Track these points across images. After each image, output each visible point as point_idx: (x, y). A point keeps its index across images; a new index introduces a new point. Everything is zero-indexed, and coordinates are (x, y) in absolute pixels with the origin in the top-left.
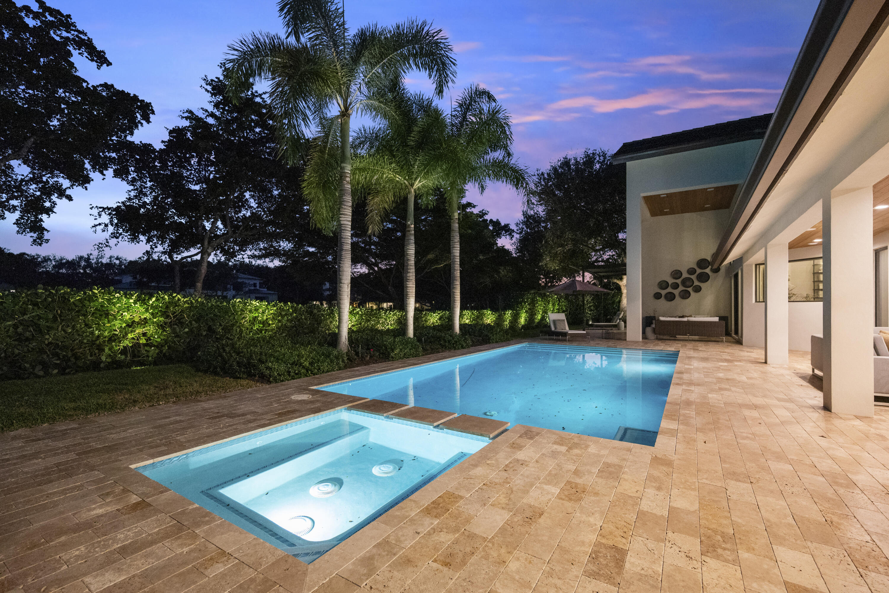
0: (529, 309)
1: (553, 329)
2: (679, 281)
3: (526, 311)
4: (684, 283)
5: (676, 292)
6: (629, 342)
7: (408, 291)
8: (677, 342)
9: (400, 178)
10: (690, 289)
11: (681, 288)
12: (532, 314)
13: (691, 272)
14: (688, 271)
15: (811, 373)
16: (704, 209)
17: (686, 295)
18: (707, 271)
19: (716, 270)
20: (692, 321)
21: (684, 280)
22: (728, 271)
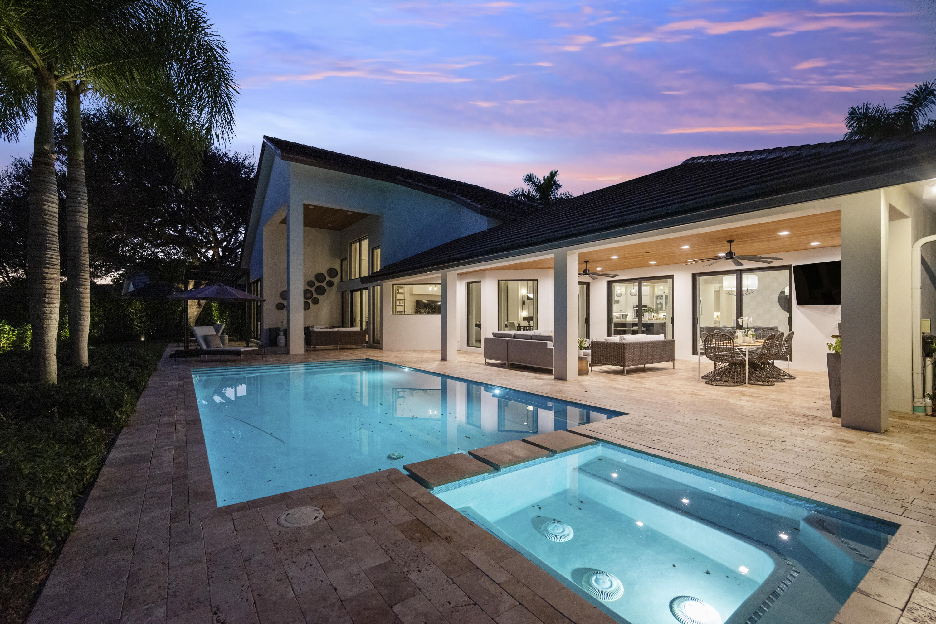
4: (304, 294)
6: (294, 355)
8: (326, 352)
10: (310, 301)
13: (310, 284)
14: (308, 283)
15: (483, 362)
16: (324, 227)
17: (306, 307)
18: (324, 284)
19: (330, 284)
20: (341, 332)
21: (306, 292)
22: (339, 286)
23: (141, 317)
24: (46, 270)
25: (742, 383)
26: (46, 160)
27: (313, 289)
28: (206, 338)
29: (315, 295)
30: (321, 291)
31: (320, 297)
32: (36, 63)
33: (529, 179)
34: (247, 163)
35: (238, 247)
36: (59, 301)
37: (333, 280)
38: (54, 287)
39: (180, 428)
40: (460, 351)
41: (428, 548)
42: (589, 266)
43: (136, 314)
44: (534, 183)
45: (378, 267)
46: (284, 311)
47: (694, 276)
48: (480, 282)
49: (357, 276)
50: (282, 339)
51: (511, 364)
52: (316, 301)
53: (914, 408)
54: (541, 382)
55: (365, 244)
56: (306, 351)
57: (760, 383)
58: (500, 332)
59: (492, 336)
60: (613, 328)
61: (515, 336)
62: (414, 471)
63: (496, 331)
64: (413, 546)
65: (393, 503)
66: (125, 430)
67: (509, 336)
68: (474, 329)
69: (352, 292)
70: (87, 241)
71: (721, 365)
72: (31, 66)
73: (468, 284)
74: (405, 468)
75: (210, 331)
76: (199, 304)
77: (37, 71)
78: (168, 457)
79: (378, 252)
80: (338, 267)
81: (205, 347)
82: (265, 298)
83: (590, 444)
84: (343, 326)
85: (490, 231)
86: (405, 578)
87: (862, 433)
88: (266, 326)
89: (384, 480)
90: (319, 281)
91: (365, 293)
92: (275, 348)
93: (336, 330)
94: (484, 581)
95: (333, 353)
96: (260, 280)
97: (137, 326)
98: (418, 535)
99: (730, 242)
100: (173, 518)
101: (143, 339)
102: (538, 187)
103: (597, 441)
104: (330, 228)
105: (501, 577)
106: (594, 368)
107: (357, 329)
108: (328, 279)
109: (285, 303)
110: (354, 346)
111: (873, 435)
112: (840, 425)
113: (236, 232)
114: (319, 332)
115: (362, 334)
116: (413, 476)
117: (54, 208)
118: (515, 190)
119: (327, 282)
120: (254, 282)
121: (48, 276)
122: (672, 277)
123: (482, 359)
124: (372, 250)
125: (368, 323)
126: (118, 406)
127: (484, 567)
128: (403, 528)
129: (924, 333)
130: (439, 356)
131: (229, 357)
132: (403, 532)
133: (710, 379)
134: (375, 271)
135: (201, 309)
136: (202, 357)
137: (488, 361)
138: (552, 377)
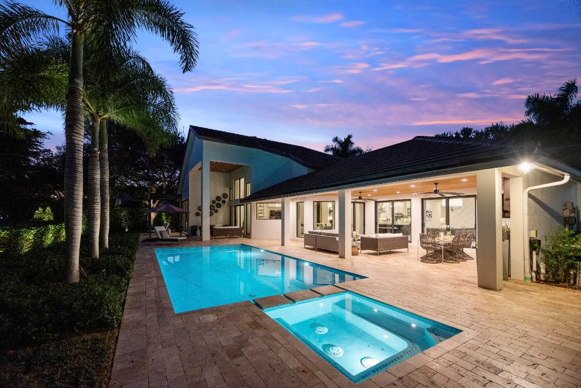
6: (204, 242)
8: (222, 240)
10: (213, 211)
13: (213, 202)
14: (212, 201)
15: (303, 247)
16: (222, 171)
17: (211, 214)
18: (220, 202)
19: (224, 202)
20: (229, 229)
21: (211, 206)
22: (229, 204)
23: (126, 218)
24: (95, 205)
25: (441, 261)
26: (94, 155)
27: (215, 205)
28: (161, 232)
29: (216, 208)
30: (219, 206)
31: (218, 209)
32: (91, 110)
33: (336, 140)
34: (180, 136)
35: (176, 180)
36: (100, 219)
37: (225, 200)
39: (155, 280)
40: (293, 240)
41: (257, 331)
43: (124, 217)
44: (338, 142)
45: (249, 194)
46: (200, 216)
47: (422, 200)
48: (303, 202)
49: (238, 198)
50: (198, 232)
51: (318, 248)
52: (216, 211)
53: (525, 278)
54: (331, 259)
55: (242, 180)
56: (211, 239)
57: (451, 261)
58: (314, 231)
59: (308, 233)
60: (378, 228)
61: (320, 233)
62: (257, 302)
63: (312, 230)
64: (251, 330)
65: (246, 314)
66: (131, 280)
67: (316, 233)
68: (300, 227)
69: (235, 206)
71: (430, 252)
72: (89, 112)
73: (297, 203)
74: (253, 300)
75: (162, 228)
77: (92, 115)
78: (152, 292)
79: (249, 185)
80: (228, 193)
81: (160, 237)
82: (190, 211)
83: (342, 292)
84: (231, 225)
85: (309, 175)
86: (247, 341)
87: (486, 290)
88: (190, 225)
89: (243, 305)
90: (218, 201)
91: (242, 207)
92: (195, 237)
93: (226, 227)
94: (276, 343)
95: (225, 240)
96: (188, 200)
97: (124, 224)
98: (254, 326)
99: (436, 184)
100: (158, 317)
101: (127, 230)
102: (341, 144)
103: (346, 291)
104: (224, 172)
105: (283, 342)
106: (363, 251)
107: (238, 227)
108: (223, 199)
109: (200, 212)
110: (237, 236)
111: (492, 292)
112: (477, 286)
113: (174, 172)
114: (218, 229)
115: (241, 229)
116: (257, 304)
117: (98, 177)
119: (222, 201)
120: (184, 201)
122: (410, 200)
123: (302, 245)
124: (246, 184)
125: (244, 223)
126: (128, 269)
127: (277, 339)
128: (248, 324)
129: (531, 238)
130: (280, 243)
131: (172, 242)
132: (249, 325)
133: (424, 259)
134: (248, 196)
136: (159, 242)
137: (306, 246)
138: (338, 256)
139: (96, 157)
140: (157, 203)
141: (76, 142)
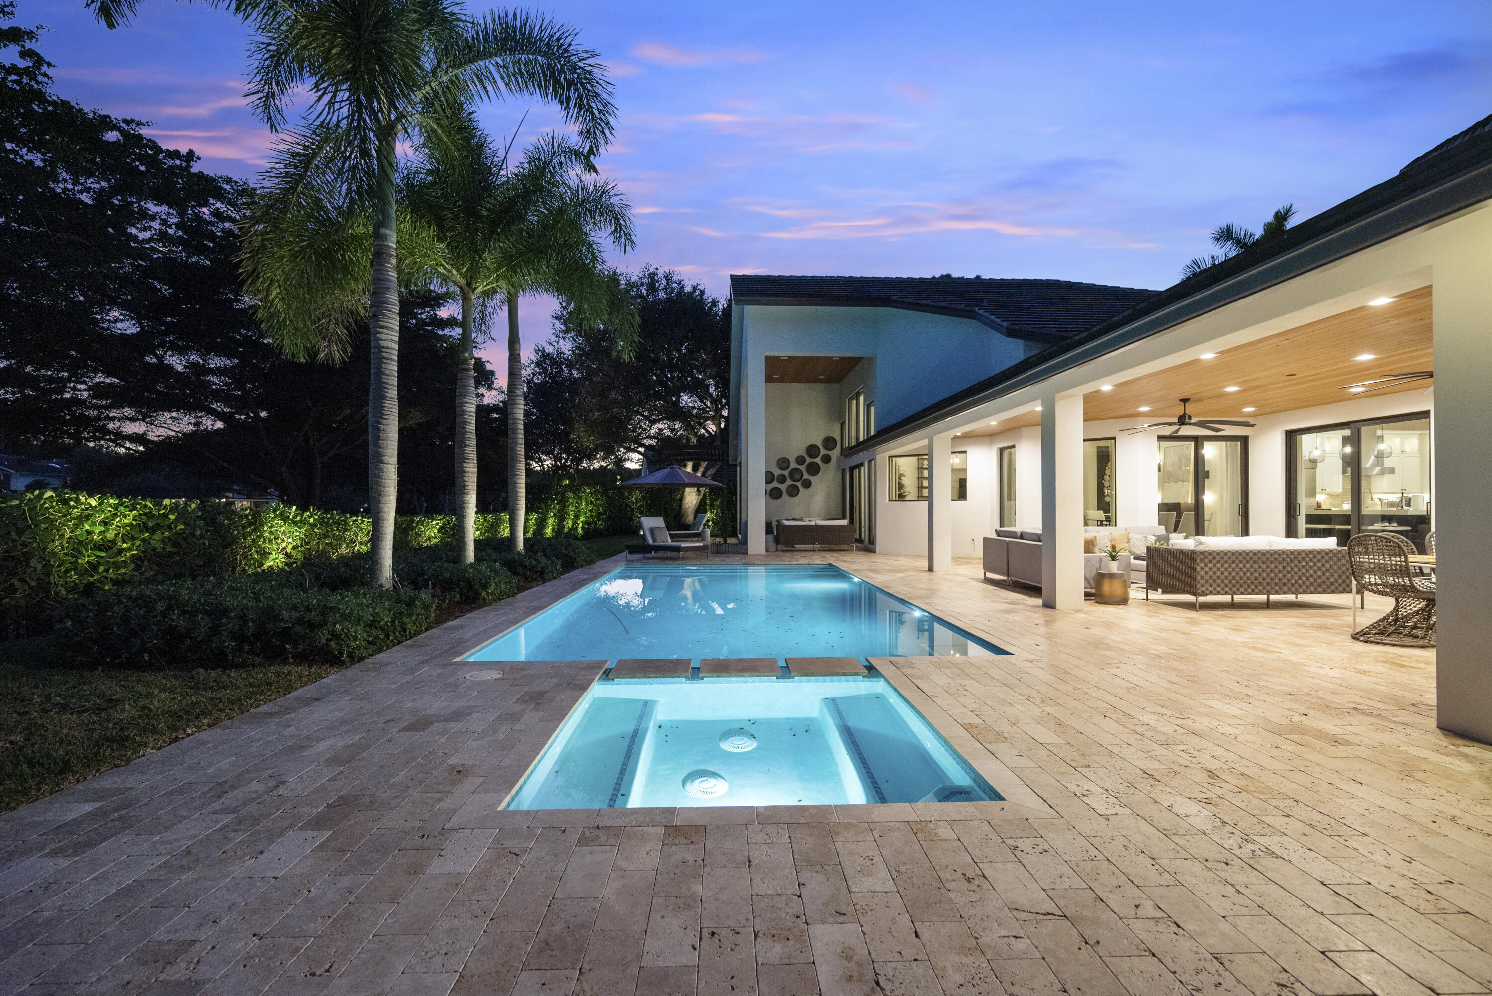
0: (558, 511)
1: (650, 542)
2: (786, 473)
3: (555, 515)
4: (791, 474)
5: (783, 487)
6: (752, 555)
7: (466, 479)
8: (796, 553)
9: (449, 267)
10: (799, 484)
11: (789, 482)
12: (561, 518)
13: (799, 460)
14: (797, 459)
15: (983, 577)
16: (816, 380)
17: (794, 491)
18: (818, 460)
19: (827, 459)
20: (820, 526)
21: (793, 471)
22: (839, 459)
23: (640, 506)
26: (464, 366)
27: (803, 468)
28: (652, 531)
29: (805, 476)
30: (814, 469)
31: (811, 478)
33: (1226, 235)
37: (829, 453)
38: (471, 479)
42: (1190, 409)
43: (636, 503)
44: (1235, 241)
45: (873, 430)
48: (1014, 447)
51: (1014, 582)
52: (807, 484)
55: (862, 399)
56: (770, 550)
58: (1003, 529)
59: (995, 536)
63: (997, 527)
67: (1004, 534)
69: (852, 469)
70: (522, 432)
73: (1001, 451)
76: (698, 490)
79: (873, 410)
80: (836, 433)
90: (811, 456)
93: (830, 523)
104: (822, 382)
107: (845, 522)
108: (823, 452)
114: (789, 526)
115: (849, 529)
118: (1195, 262)
119: (823, 456)
121: (466, 470)
123: (979, 572)
124: (868, 407)
130: (925, 564)
135: (701, 497)
137: (990, 575)
138: (1039, 602)
139: (467, 370)
140: (702, 469)
141: (383, 343)
